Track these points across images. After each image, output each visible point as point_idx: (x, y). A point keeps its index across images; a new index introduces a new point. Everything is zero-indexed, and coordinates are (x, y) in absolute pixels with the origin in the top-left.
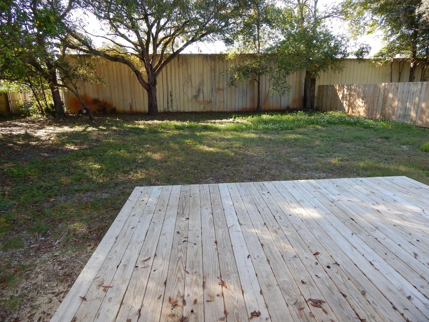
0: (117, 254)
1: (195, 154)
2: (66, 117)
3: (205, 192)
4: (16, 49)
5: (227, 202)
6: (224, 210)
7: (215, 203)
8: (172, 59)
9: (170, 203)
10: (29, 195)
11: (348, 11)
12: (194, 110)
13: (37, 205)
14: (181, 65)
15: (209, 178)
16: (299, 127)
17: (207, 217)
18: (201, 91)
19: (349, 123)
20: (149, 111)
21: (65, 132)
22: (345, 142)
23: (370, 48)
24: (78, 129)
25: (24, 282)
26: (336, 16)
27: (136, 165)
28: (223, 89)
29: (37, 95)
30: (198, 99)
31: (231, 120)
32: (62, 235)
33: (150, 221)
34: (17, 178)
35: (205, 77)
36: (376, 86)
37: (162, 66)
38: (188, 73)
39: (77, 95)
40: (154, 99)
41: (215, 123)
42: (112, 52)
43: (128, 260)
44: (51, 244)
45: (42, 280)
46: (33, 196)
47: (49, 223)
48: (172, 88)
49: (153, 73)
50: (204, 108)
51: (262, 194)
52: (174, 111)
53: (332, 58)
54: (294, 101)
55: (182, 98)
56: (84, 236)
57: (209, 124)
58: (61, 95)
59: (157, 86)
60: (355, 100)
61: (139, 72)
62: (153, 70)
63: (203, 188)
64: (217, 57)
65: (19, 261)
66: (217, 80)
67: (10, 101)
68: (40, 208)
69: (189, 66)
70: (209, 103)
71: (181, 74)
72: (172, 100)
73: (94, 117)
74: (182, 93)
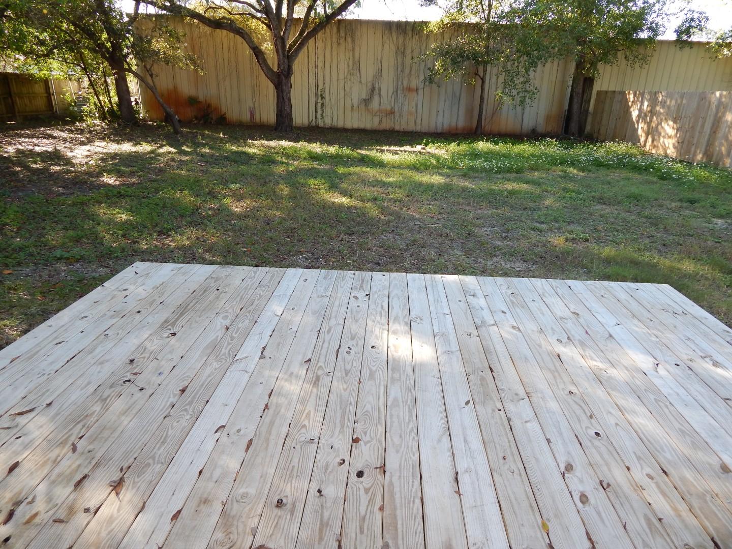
2: (140, 126)
5: (274, 309)
6: (256, 322)
7: (251, 308)
9: (168, 300)
12: (362, 126)
14: (342, 40)
16: (533, 169)
17: (212, 335)
18: (376, 92)
20: (276, 123)
21: (119, 152)
22: (605, 204)
23: (707, 19)
24: (145, 148)
27: (192, 219)
28: (417, 90)
29: (96, 85)
30: (371, 106)
31: (419, 148)
33: (101, 332)
35: (385, 65)
36: (703, 98)
37: (303, 41)
38: (354, 56)
40: (288, 101)
48: (324, 84)
49: (287, 56)
50: (380, 123)
51: (354, 297)
52: (326, 126)
54: (548, 118)
55: (342, 103)
59: (294, 79)
60: (660, 123)
61: (260, 51)
62: (286, 50)
63: (253, 275)
66: (407, 71)
67: (53, 94)
69: (357, 42)
70: (389, 114)
71: (342, 57)
72: (323, 105)
73: (182, 127)
74: (342, 93)
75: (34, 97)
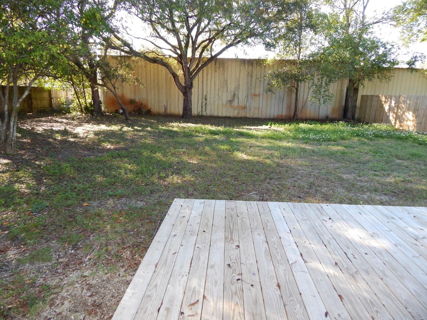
0: (158, 289)
1: (234, 163)
2: (104, 116)
3: (254, 212)
4: (61, 46)
5: (282, 229)
6: (280, 238)
7: (269, 228)
8: (209, 63)
9: (215, 223)
10: (63, 196)
11: (401, 17)
12: (228, 115)
13: (70, 210)
14: (217, 69)
15: (251, 192)
16: (344, 139)
17: (262, 247)
18: (236, 96)
19: (400, 138)
20: (183, 114)
21: (101, 130)
22: (400, 159)
23: (425, 57)
24: (115, 128)
25: (47, 310)
26: (386, 22)
27: (172, 170)
28: (259, 95)
29: (78, 93)
30: (233, 104)
31: (267, 127)
32: (93, 250)
33: (194, 246)
34: (52, 176)
35: (241, 82)
37: (199, 69)
38: (224, 77)
39: (115, 95)
40: (189, 102)
41: (251, 129)
42: (151, 54)
43: (171, 301)
44: (81, 259)
45: (68, 310)
46: (67, 199)
47: (80, 233)
48: (207, 92)
49: (190, 76)
50: (238, 114)
51: (323, 220)
52: (208, 115)
53: (379, 67)
54: (334, 110)
55: (217, 102)
56: (117, 254)
57: (245, 131)
58: (100, 95)
59: (193, 90)
60: (404, 113)
61: (176, 75)
62: (190, 73)
63: (250, 206)
64: (255, 62)
65: (45, 279)
66: (254, 85)
67: (53, 98)
68: (72, 213)
69: (226, 70)
70: (243, 108)
71: (217, 78)
72: (206, 104)
73: (130, 117)
74: (217, 97)
75: (42, 100)
